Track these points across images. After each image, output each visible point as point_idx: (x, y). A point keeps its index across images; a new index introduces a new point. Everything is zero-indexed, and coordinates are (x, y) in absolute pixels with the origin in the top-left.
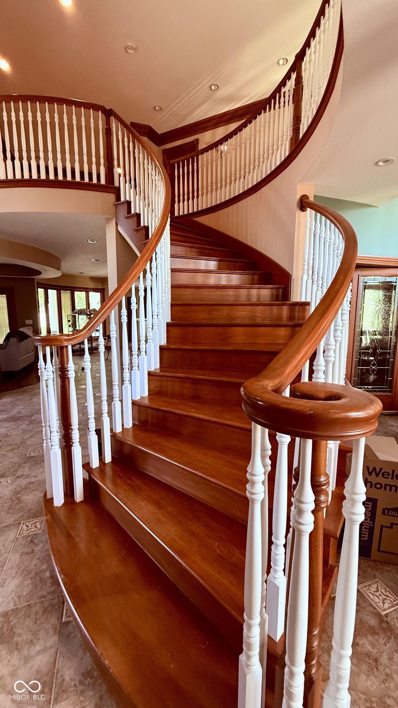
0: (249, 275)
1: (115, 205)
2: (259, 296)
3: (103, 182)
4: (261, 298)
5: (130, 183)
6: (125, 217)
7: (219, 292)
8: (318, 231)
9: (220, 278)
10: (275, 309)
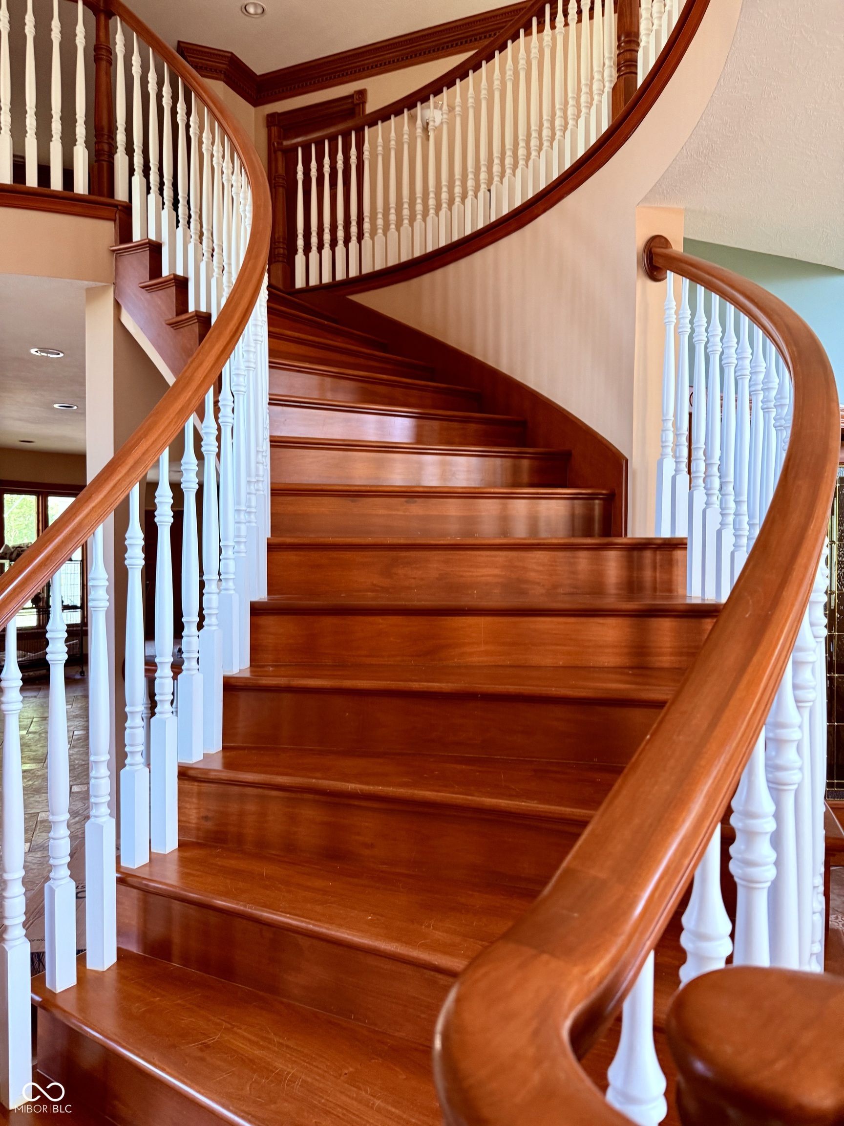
0: (504, 460)
1: (113, 251)
2: (534, 522)
3: (81, 186)
4: (542, 525)
5: (161, 194)
6: (143, 287)
7: (417, 508)
8: (701, 336)
9: (421, 466)
10: (583, 560)
